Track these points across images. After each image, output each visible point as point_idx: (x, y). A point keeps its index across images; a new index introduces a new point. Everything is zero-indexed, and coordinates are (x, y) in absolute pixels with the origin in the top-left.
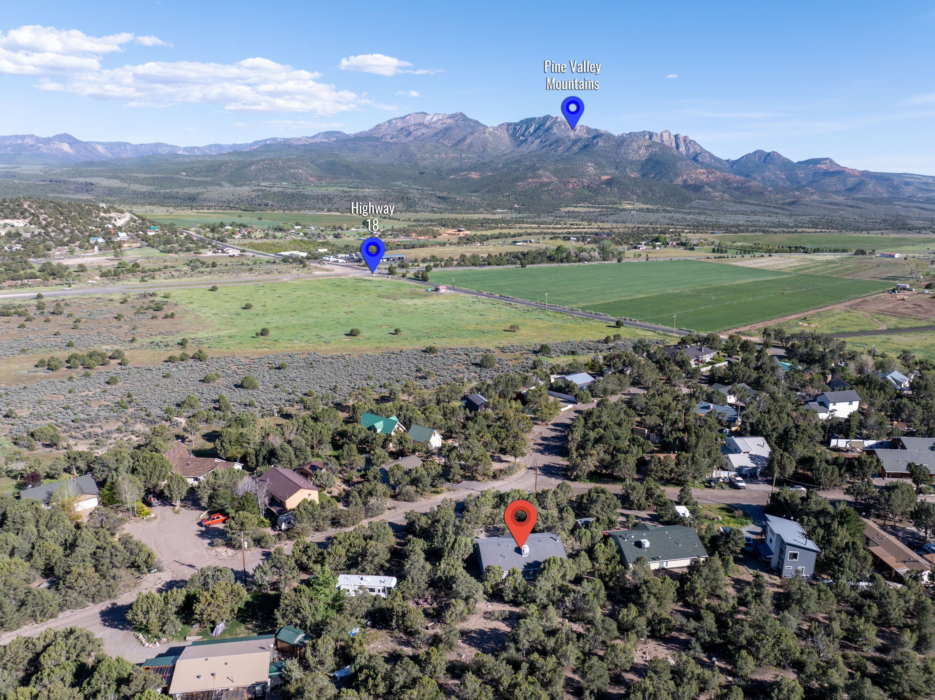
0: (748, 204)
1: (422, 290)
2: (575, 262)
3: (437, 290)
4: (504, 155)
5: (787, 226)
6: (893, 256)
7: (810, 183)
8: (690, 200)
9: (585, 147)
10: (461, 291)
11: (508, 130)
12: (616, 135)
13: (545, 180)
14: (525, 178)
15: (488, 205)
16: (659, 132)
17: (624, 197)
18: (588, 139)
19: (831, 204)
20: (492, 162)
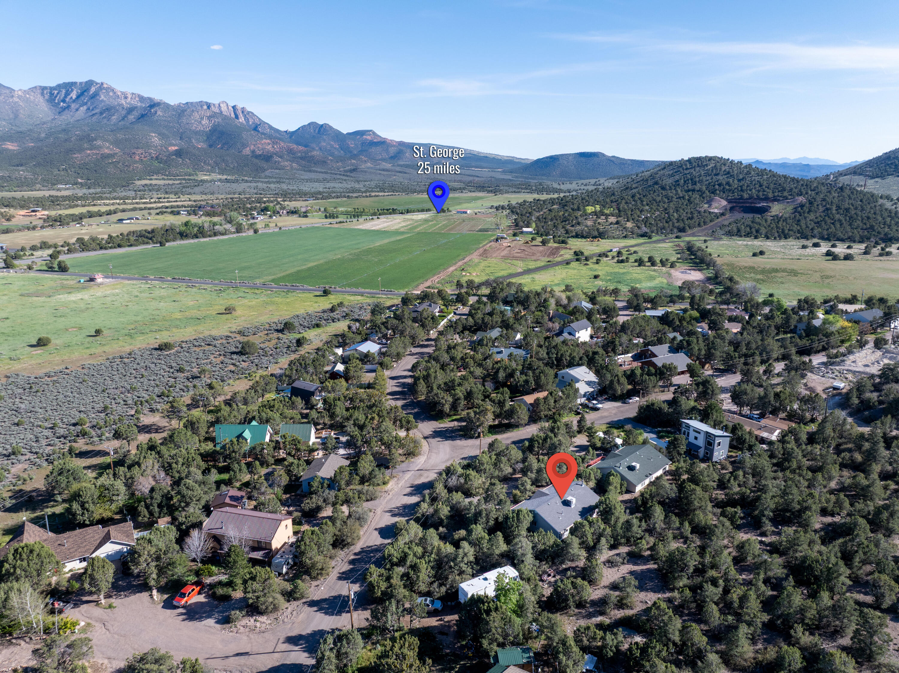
0: (317, 172)
1: (72, 283)
2: (210, 236)
3: (92, 280)
4: (44, 123)
5: (359, 191)
6: (466, 213)
7: (361, 152)
8: (264, 170)
9: (143, 116)
10: (123, 278)
11: (42, 94)
12: (172, 104)
13: (106, 151)
14: (81, 150)
15: (44, 180)
16: (216, 102)
17: (197, 168)
18: (145, 108)
19: (384, 170)
20: (30, 130)
